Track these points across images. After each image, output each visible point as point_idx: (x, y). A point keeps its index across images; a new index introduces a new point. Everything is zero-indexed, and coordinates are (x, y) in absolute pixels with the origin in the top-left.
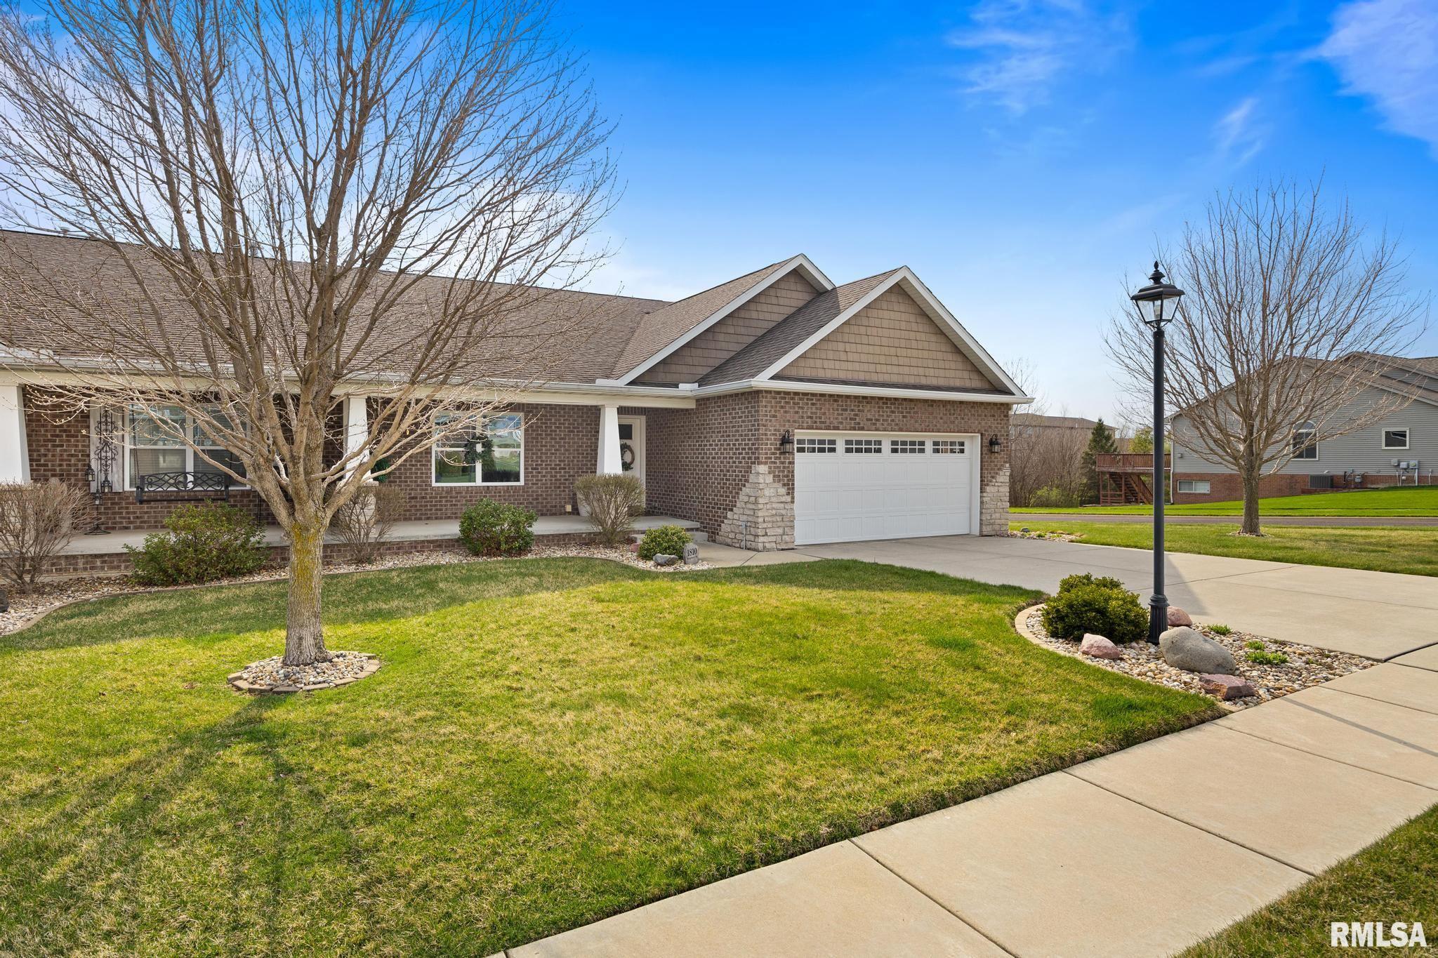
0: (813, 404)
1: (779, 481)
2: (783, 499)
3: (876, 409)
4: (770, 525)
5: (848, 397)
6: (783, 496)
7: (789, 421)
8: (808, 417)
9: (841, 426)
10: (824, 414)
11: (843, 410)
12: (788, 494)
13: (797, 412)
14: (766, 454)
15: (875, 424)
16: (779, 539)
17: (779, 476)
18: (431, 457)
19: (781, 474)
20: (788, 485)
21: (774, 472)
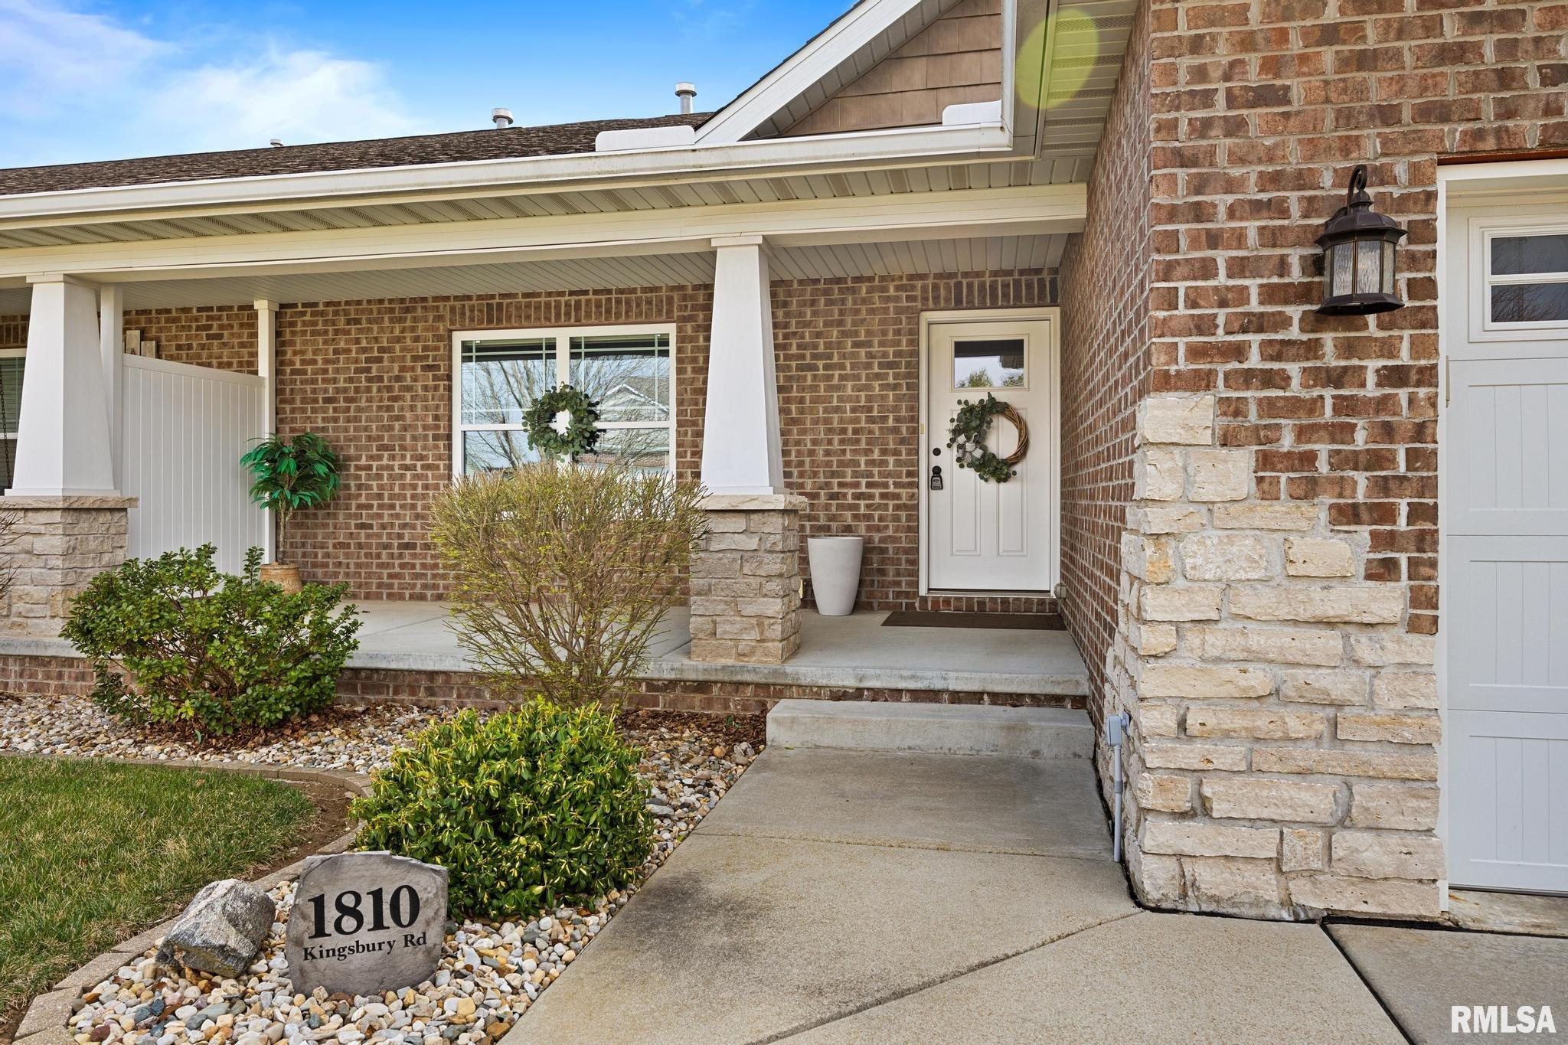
1: (1309, 489)
2: (1337, 603)
4: (1228, 756)
6: (1327, 581)
12: (1381, 571)
16: (1303, 848)
17: (1309, 458)
18: (450, 447)
19: (1323, 449)
20: (1387, 514)
21: (1263, 436)
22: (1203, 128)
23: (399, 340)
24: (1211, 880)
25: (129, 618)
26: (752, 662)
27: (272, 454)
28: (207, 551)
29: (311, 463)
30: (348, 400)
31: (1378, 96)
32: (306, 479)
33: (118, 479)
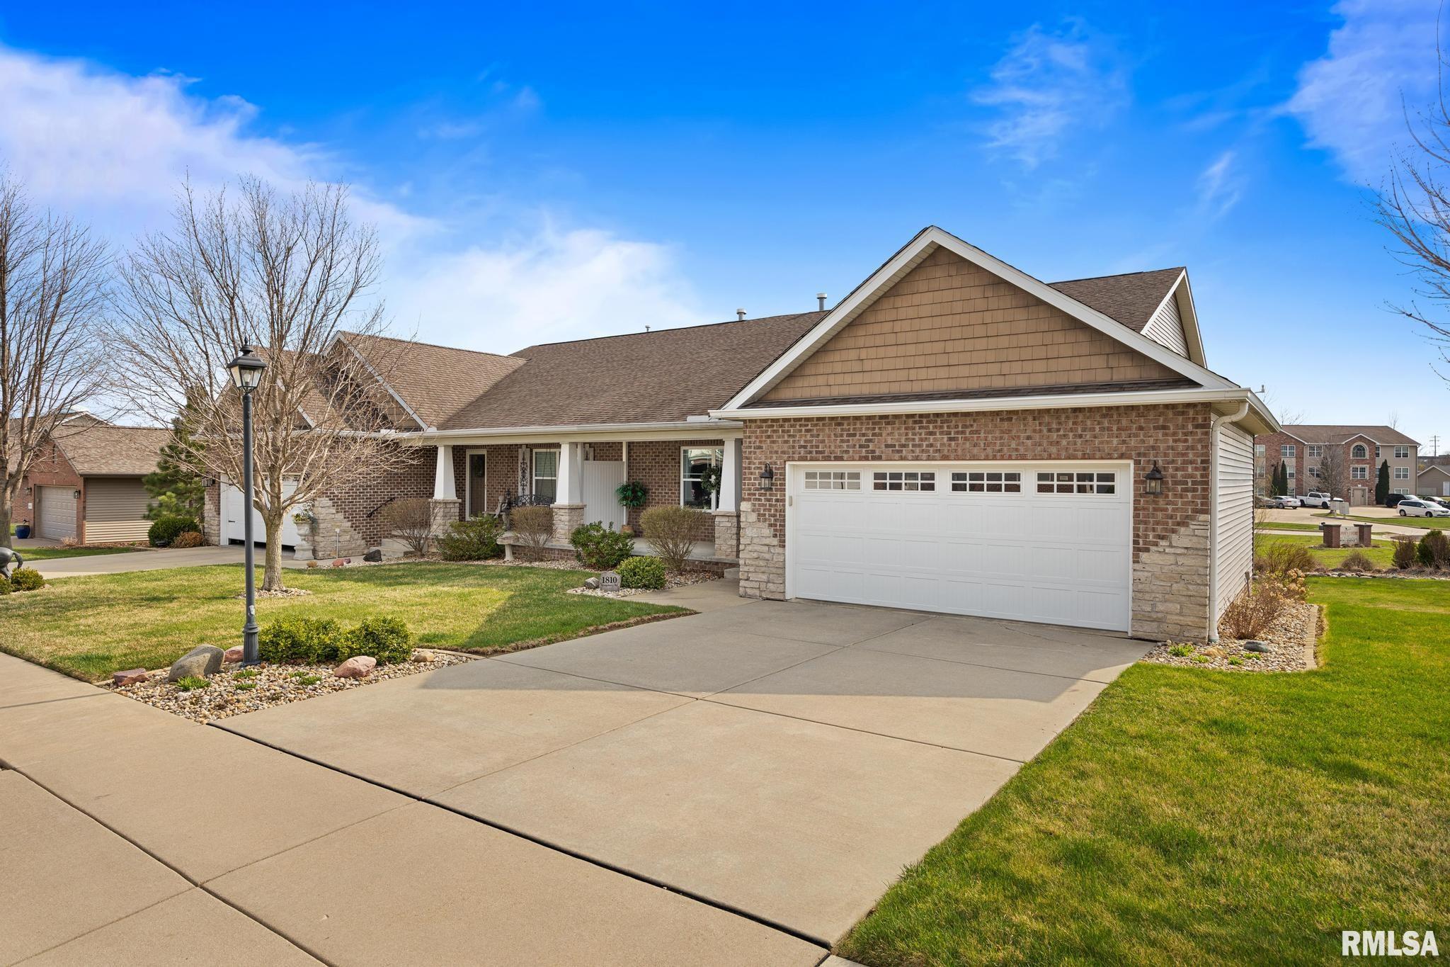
0: (807, 431)
1: (765, 520)
2: (767, 541)
3: (903, 431)
4: (752, 569)
5: (857, 418)
6: (766, 537)
7: (776, 452)
8: (801, 447)
9: (845, 456)
10: (823, 441)
11: (849, 435)
12: (775, 536)
13: (786, 442)
14: (750, 489)
15: (898, 452)
16: (763, 586)
17: (765, 515)
18: (679, 486)
19: (767, 513)
20: (776, 525)
21: (759, 510)
22: (750, 453)
23: (664, 449)
24: (749, 591)
25: (582, 538)
26: (729, 558)
27: (624, 489)
28: (600, 522)
29: (637, 492)
30: (650, 469)
31: (775, 449)
32: (635, 498)
33: (582, 501)
